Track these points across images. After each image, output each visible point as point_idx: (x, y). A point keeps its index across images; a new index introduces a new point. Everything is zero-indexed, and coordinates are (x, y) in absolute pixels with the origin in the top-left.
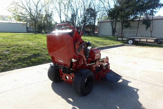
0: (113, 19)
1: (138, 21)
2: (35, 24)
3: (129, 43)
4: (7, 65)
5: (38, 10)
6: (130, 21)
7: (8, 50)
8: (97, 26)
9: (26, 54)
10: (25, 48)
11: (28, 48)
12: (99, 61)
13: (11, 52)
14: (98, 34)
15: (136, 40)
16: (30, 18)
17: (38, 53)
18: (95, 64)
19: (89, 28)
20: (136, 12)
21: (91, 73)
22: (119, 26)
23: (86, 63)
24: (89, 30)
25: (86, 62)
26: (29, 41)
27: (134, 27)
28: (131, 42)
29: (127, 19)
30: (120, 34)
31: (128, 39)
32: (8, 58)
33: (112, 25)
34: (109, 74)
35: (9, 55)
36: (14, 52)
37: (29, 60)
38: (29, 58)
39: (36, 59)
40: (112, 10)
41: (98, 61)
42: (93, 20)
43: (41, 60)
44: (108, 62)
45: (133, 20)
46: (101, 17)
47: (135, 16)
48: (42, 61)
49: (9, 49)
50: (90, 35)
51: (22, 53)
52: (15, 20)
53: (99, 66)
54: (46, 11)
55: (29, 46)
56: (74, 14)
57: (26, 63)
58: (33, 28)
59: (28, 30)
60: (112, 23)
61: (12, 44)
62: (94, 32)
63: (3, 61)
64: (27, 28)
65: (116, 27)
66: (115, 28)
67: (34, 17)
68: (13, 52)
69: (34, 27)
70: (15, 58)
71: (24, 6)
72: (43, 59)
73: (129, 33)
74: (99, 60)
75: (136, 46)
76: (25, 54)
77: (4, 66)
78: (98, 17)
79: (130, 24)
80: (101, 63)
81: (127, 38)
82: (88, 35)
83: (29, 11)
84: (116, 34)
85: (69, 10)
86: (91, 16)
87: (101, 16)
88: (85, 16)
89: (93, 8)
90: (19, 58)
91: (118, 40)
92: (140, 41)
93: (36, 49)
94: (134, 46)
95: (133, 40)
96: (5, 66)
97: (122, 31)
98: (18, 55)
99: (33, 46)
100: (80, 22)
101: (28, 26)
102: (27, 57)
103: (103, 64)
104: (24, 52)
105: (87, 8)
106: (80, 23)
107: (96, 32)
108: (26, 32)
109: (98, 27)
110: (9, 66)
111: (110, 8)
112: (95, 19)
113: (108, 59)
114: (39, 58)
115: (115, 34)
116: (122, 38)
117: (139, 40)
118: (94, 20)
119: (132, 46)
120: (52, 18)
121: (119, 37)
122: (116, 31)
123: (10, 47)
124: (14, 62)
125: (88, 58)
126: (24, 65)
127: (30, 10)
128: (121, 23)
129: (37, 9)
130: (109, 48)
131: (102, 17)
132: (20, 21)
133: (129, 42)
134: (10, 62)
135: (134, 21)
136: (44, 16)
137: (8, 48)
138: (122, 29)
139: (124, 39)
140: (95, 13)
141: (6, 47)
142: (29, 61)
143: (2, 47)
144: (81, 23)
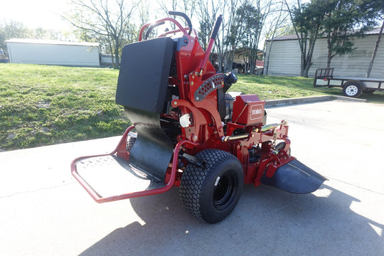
0: (306, 33)
1: (377, 37)
2: (118, 46)
3: (348, 94)
4: (42, 134)
5: (123, 15)
6: (352, 35)
7: (49, 101)
8: (262, 52)
9: (86, 111)
10: (85, 96)
11: (91, 97)
12: (259, 132)
13: (53, 105)
14: (265, 70)
15: (369, 85)
16: (107, 33)
17: (115, 110)
18: (248, 138)
19: (241, 57)
20: (373, 11)
21: (235, 163)
22: (320, 50)
23: (221, 134)
24: (242, 60)
25: (222, 130)
26: (97, 83)
27: (364, 52)
28: (352, 90)
29: (346, 30)
30: (324, 72)
31: (345, 82)
32: (46, 118)
33: (302, 47)
34: (288, 169)
35: (50, 111)
36: (61, 106)
37: (91, 125)
38: (93, 120)
39: (107, 122)
40: (303, 8)
41: (257, 130)
42: (253, 37)
43: (118, 127)
44: (285, 137)
45: (360, 34)
46: (273, 30)
47: (369, 23)
48: (121, 128)
49: (50, 98)
50: (244, 72)
51: (78, 109)
52: (77, 40)
53: (260, 145)
54: (142, 16)
55: (95, 92)
56: (207, 21)
57: (85, 132)
58: (113, 57)
59: (102, 61)
60: (302, 42)
61: (59, 87)
62: (255, 64)
63: (34, 124)
64: (101, 56)
65: (312, 52)
66: (310, 57)
67: (115, 31)
68: (59, 104)
69: (114, 55)
70: (62, 118)
71: (94, 5)
72: (124, 124)
73: (349, 68)
74: (260, 128)
75: (366, 102)
76: (84, 112)
77: (37, 135)
78: (265, 29)
79: (351, 44)
80: (265, 138)
81: (343, 80)
82: (239, 72)
83: (105, 17)
84: (312, 71)
85: (194, 13)
86: (248, 27)
87: (274, 27)
88: (233, 27)
89: (255, 5)
90: (70, 118)
91: (316, 86)
92: (379, 89)
93: (111, 101)
94: (361, 101)
95: (359, 84)
96: (39, 136)
97: (329, 62)
98: (69, 113)
99: (105, 93)
100: (221, 41)
101: (103, 53)
102: (87, 117)
103: (273, 141)
104: (84, 105)
105: (239, 5)
106: (221, 44)
107: (258, 67)
108: (99, 64)
109: (265, 54)
110: (47, 136)
111: (299, 3)
112: (257, 33)
113: (287, 127)
114: (115, 121)
115: (309, 71)
116: (329, 80)
117: (376, 86)
118: (256, 37)
119: (355, 101)
120: (155, 32)
121: (320, 78)
122: (311, 64)
123: (53, 94)
124: (59, 127)
125: (228, 120)
126: (80, 134)
127: (106, 13)
128: (329, 41)
129: (122, 12)
130: (290, 105)
131: (276, 28)
132: (86, 41)
133: (348, 90)
134: (50, 127)
135: (363, 36)
136: (138, 29)
137: (48, 95)
138: (330, 57)
139: (332, 83)
140: (259, 18)
141: (44, 94)
142: (91, 128)
143: (37, 92)
144: (224, 44)
